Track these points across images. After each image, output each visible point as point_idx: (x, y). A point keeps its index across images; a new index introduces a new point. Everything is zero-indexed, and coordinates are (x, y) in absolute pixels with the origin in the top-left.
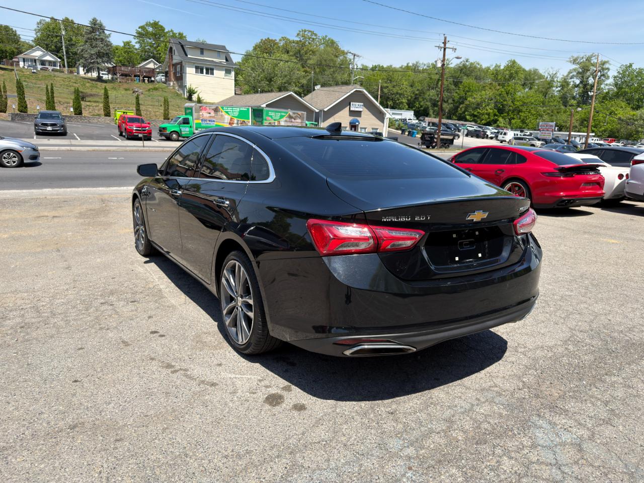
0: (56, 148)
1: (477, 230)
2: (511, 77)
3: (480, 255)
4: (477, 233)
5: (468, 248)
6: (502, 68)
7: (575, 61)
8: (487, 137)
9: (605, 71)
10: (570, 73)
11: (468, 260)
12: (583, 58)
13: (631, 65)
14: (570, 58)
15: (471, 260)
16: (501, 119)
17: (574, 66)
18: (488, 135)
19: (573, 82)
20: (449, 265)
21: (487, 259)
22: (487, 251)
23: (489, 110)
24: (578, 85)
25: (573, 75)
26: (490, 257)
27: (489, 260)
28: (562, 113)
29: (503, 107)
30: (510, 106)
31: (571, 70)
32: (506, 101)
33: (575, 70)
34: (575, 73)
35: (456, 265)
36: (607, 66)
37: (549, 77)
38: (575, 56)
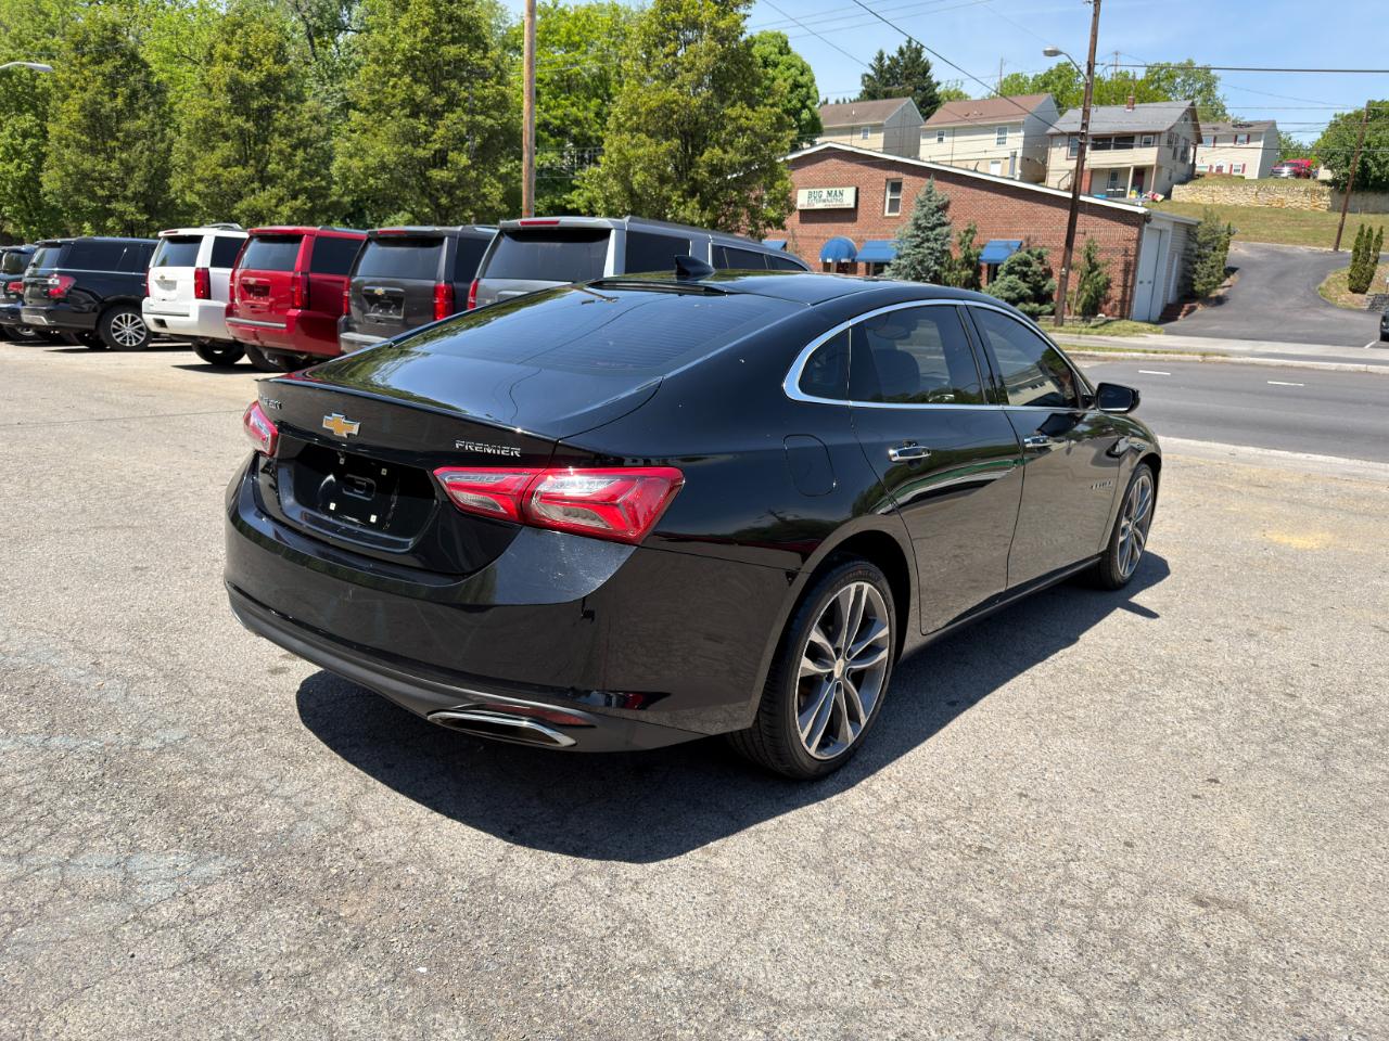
0: (1334, 366)
1: (385, 465)
3: (373, 519)
4: (384, 472)
5: (358, 494)
11: (350, 518)
15: (355, 520)
20: (316, 511)
21: (383, 532)
22: (390, 516)
26: (389, 532)
27: (386, 536)
35: (326, 518)
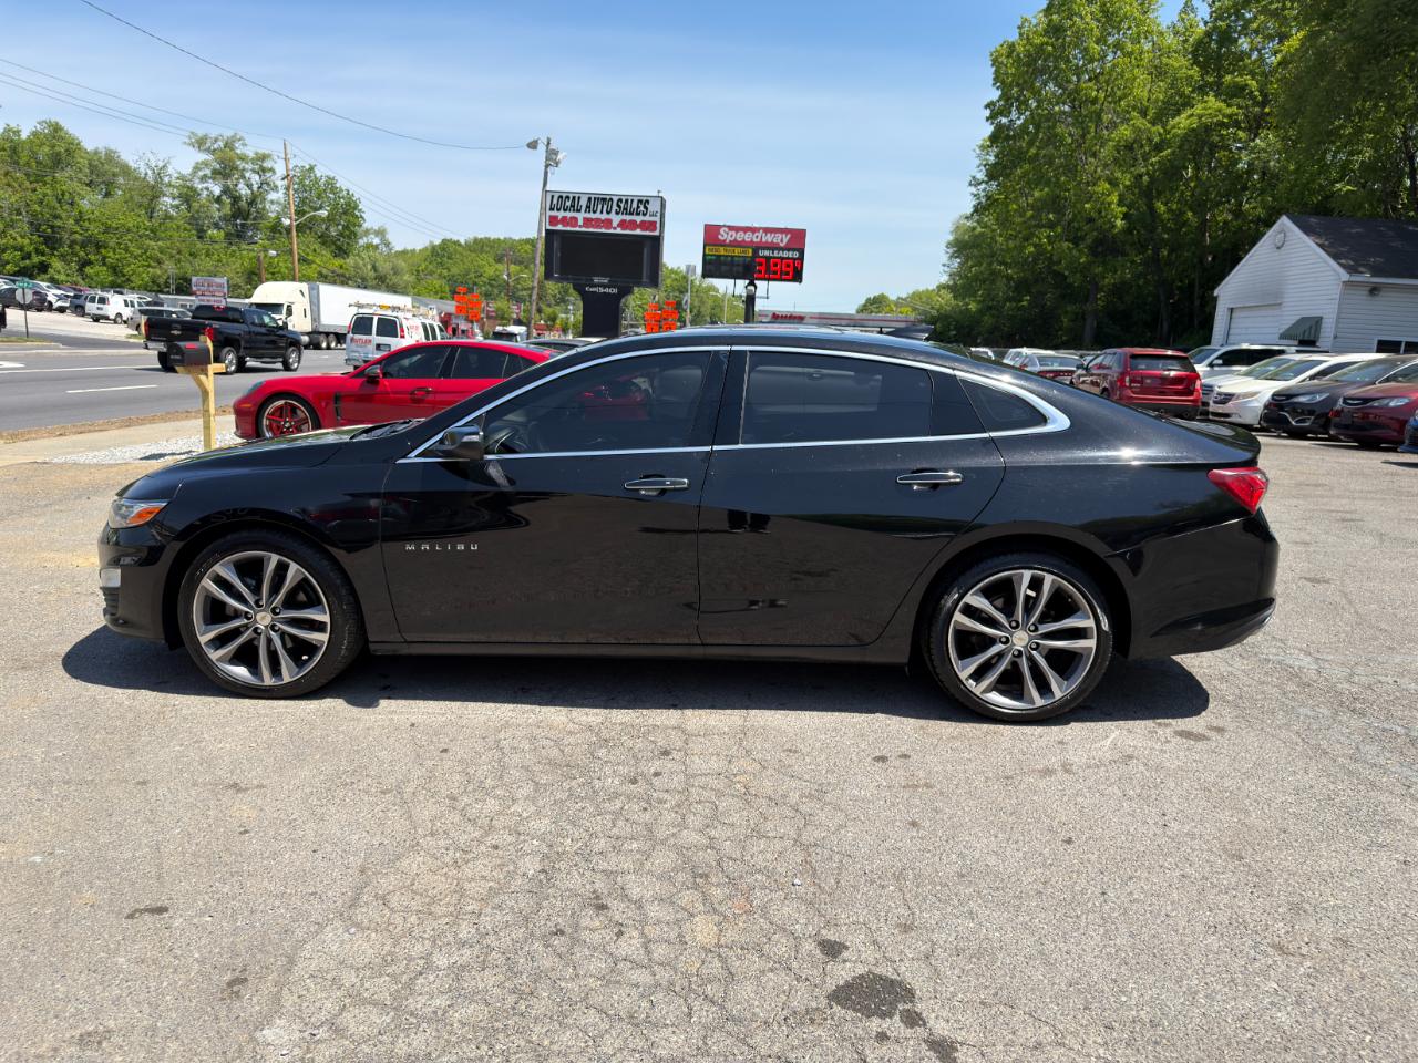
2: (57, 161)
6: (24, 136)
7: (200, 143)
8: (50, 308)
9: (268, 175)
10: (196, 169)
12: (216, 140)
13: (311, 169)
14: (190, 138)
16: (56, 264)
17: (203, 157)
18: (50, 304)
19: (207, 189)
23: (19, 239)
24: (219, 197)
25: (205, 176)
28: (203, 257)
29: (53, 232)
30: (73, 233)
31: (197, 163)
32: (61, 219)
33: (206, 164)
34: (208, 172)
36: (267, 164)
37: (150, 172)
38: (200, 133)
